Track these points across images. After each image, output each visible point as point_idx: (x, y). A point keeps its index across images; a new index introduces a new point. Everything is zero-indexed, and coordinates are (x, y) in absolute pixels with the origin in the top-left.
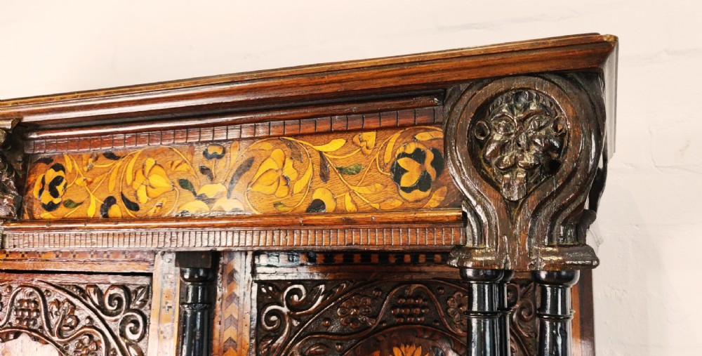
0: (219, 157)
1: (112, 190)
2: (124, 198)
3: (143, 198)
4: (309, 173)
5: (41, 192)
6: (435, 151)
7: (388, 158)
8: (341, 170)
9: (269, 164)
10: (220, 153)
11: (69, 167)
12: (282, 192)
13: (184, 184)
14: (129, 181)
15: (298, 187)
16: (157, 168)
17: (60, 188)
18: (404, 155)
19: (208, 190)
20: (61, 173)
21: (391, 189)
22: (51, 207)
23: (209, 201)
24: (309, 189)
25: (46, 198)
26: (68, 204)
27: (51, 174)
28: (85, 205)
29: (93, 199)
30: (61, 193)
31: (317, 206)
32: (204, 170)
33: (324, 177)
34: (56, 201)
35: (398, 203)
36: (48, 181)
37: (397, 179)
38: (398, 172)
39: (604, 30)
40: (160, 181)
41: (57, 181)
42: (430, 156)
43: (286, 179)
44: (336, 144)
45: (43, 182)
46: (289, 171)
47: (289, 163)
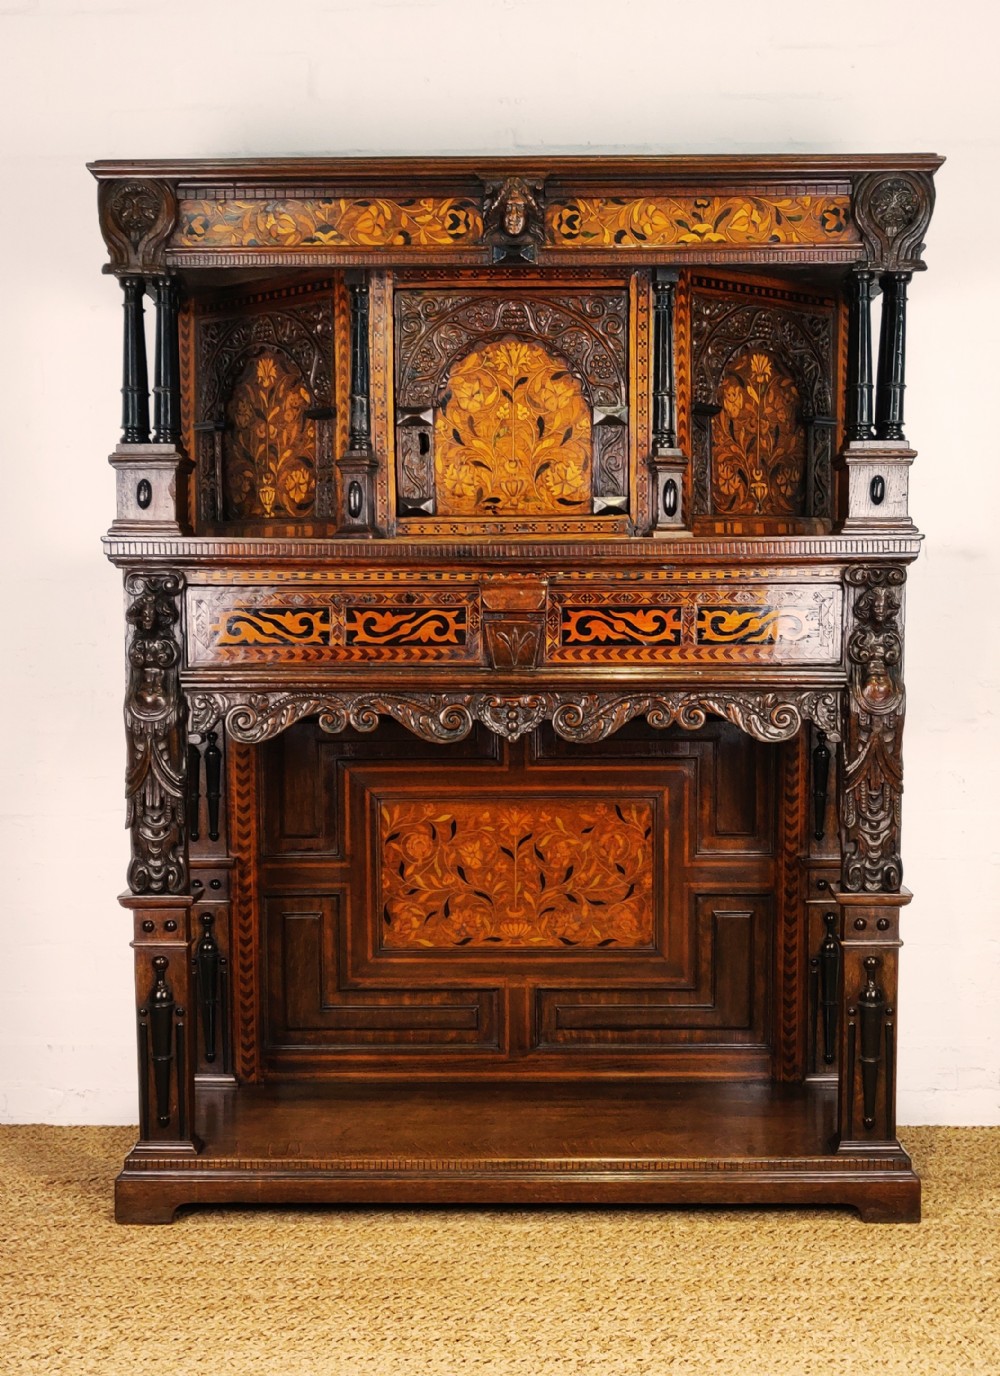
0: (706, 207)
1: (622, 224)
2: (632, 230)
3: (648, 230)
4: (769, 218)
5: (559, 226)
6: (845, 210)
7: (818, 213)
8: (790, 219)
9: (741, 213)
10: (706, 204)
11: (583, 209)
12: (752, 231)
13: (680, 223)
14: (636, 218)
15: (762, 228)
16: (658, 212)
17: (576, 223)
18: (828, 211)
19: (701, 228)
20: (576, 213)
21: (819, 230)
22: (570, 236)
23: (701, 235)
24: (770, 229)
25: (565, 229)
26: (586, 234)
27: (567, 213)
28: (600, 236)
29: (606, 231)
30: (578, 226)
31: (776, 239)
32: (694, 215)
33: (779, 222)
34: (575, 232)
35: (824, 238)
36: (565, 218)
37: (823, 225)
38: (824, 221)
39: (940, 154)
40: (661, 221)
41: (575, 218)
42: (842, 213)
43: (754, 223)
44: (786, 203)
45: (560, 217)
46: (756, 216)
47: (755, 212)
